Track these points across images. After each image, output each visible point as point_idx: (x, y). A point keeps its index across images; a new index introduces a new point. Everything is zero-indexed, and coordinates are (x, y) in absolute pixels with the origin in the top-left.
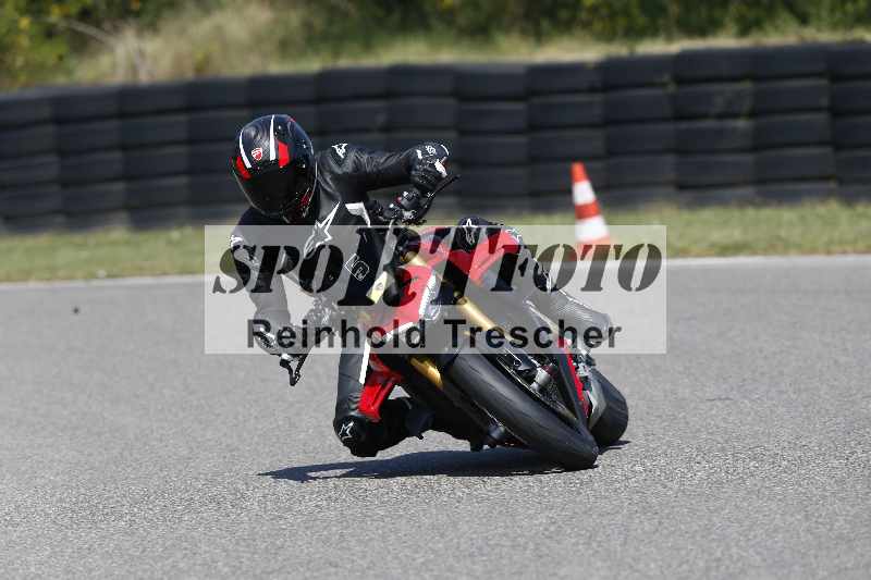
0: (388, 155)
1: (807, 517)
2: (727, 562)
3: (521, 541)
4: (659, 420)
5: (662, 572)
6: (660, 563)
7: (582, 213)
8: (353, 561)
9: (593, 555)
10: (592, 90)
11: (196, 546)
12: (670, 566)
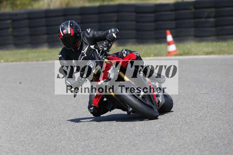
0: (102, 32)
1: (229, 125)
2: (208, 137)
3: (153, 132)
4: (190, 99)
5: (190, 140)
6: (190, 138)
7: (169, 44)
8: (108, 137)
9: (172, 136)
10: (172, 10)
11: (66, 133)
12: (192, 138)
